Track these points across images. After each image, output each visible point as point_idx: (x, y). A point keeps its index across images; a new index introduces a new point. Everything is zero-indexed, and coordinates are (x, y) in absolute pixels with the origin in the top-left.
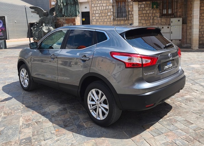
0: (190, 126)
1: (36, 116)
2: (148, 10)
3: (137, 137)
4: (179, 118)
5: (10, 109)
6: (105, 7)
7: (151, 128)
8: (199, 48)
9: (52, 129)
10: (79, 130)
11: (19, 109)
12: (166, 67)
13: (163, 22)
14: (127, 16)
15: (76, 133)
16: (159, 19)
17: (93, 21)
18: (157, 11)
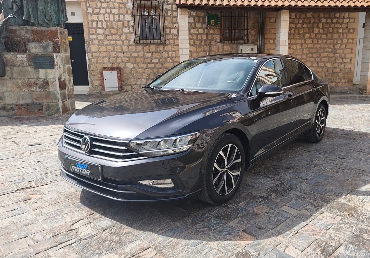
2: (200, 28)
6: (116, 17)
13: (225, 51)
14: (162, 38)
16: (219, 45)
17: (92, 43)
18: (216, 30)
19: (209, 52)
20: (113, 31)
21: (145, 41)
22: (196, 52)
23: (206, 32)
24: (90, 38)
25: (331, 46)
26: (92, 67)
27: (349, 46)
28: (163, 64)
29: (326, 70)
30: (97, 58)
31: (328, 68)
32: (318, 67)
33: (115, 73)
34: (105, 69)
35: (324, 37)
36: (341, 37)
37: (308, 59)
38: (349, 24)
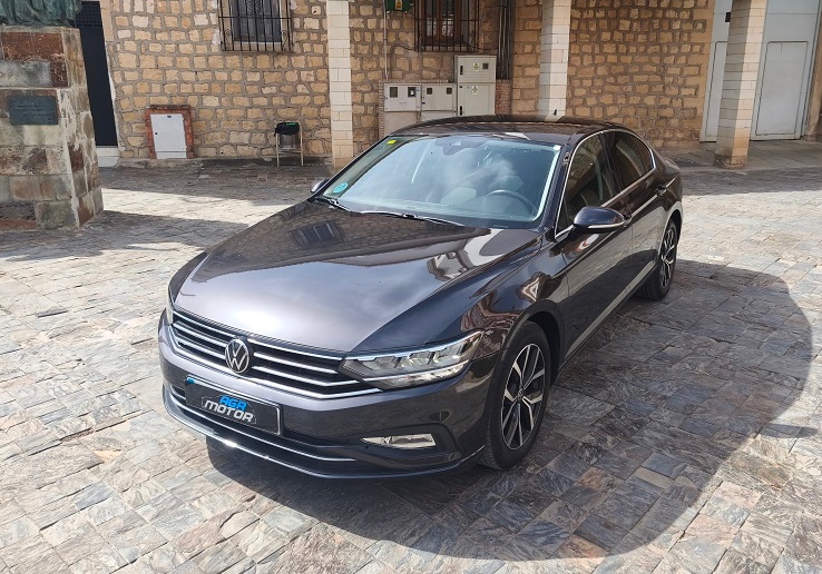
2: (369, 17)
13: (426, 68)
14: (285, 38)
16: (413, 54)
17: (123, 48)
18: (406, 22)
19: (391, 69)
20: (171, 22)
21: (245, 44)
22: (362, 70)
23: (383, 23)
24: (116, 37)
25: (656, 60)
26: (125, 103)
27: (694, 59)
28: (287, 97)
29: (644, 111)
30: (134, 83)
31: (647, 107)
32: (628, 105)
33: (178, 119)
34: (155, 108)
35: (641, 38)
36: (677, 38)
37: (607, 88)
38: (696, 12)
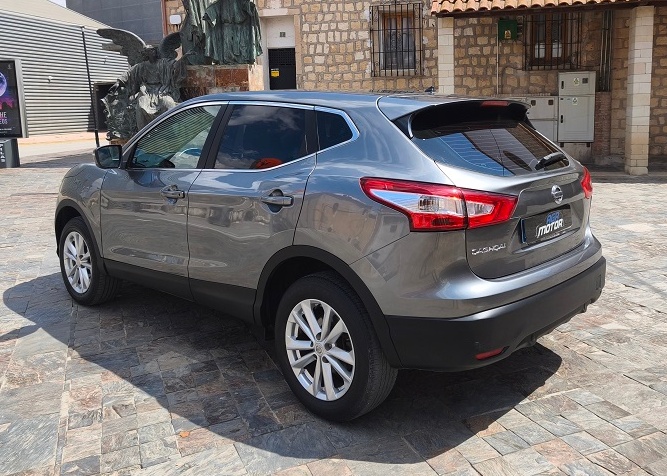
0: (619, 421)
1: (116, 388)
2: (485, 46)
3: (448, 456)
4: (584, 395)
5: (29, 365)
6: (345, 35)
7: (493, 427)
8: (650, 168)
9: (168, 429)
10: (256, 432)
11: (59, 365)
12: (544, 229)
13: (532, 85)
14: (418, 65)
15: (248, 444)
16: (521, 73)
17: (307, 78)
18: (515, 47)
19: (502, 86)
20: (339, 58)
21: (389, 71)
22: (477, 88)
23: (496, 50)
24: (304, 71)
